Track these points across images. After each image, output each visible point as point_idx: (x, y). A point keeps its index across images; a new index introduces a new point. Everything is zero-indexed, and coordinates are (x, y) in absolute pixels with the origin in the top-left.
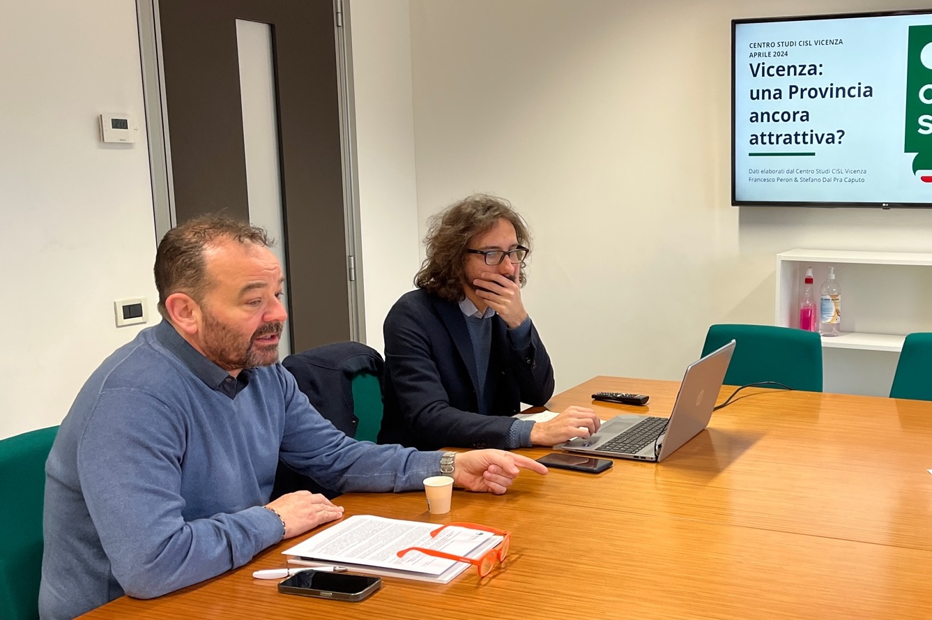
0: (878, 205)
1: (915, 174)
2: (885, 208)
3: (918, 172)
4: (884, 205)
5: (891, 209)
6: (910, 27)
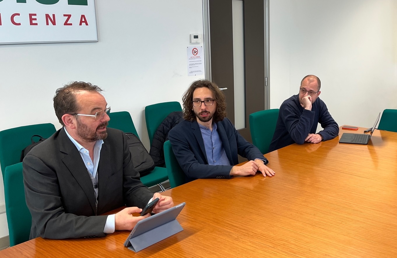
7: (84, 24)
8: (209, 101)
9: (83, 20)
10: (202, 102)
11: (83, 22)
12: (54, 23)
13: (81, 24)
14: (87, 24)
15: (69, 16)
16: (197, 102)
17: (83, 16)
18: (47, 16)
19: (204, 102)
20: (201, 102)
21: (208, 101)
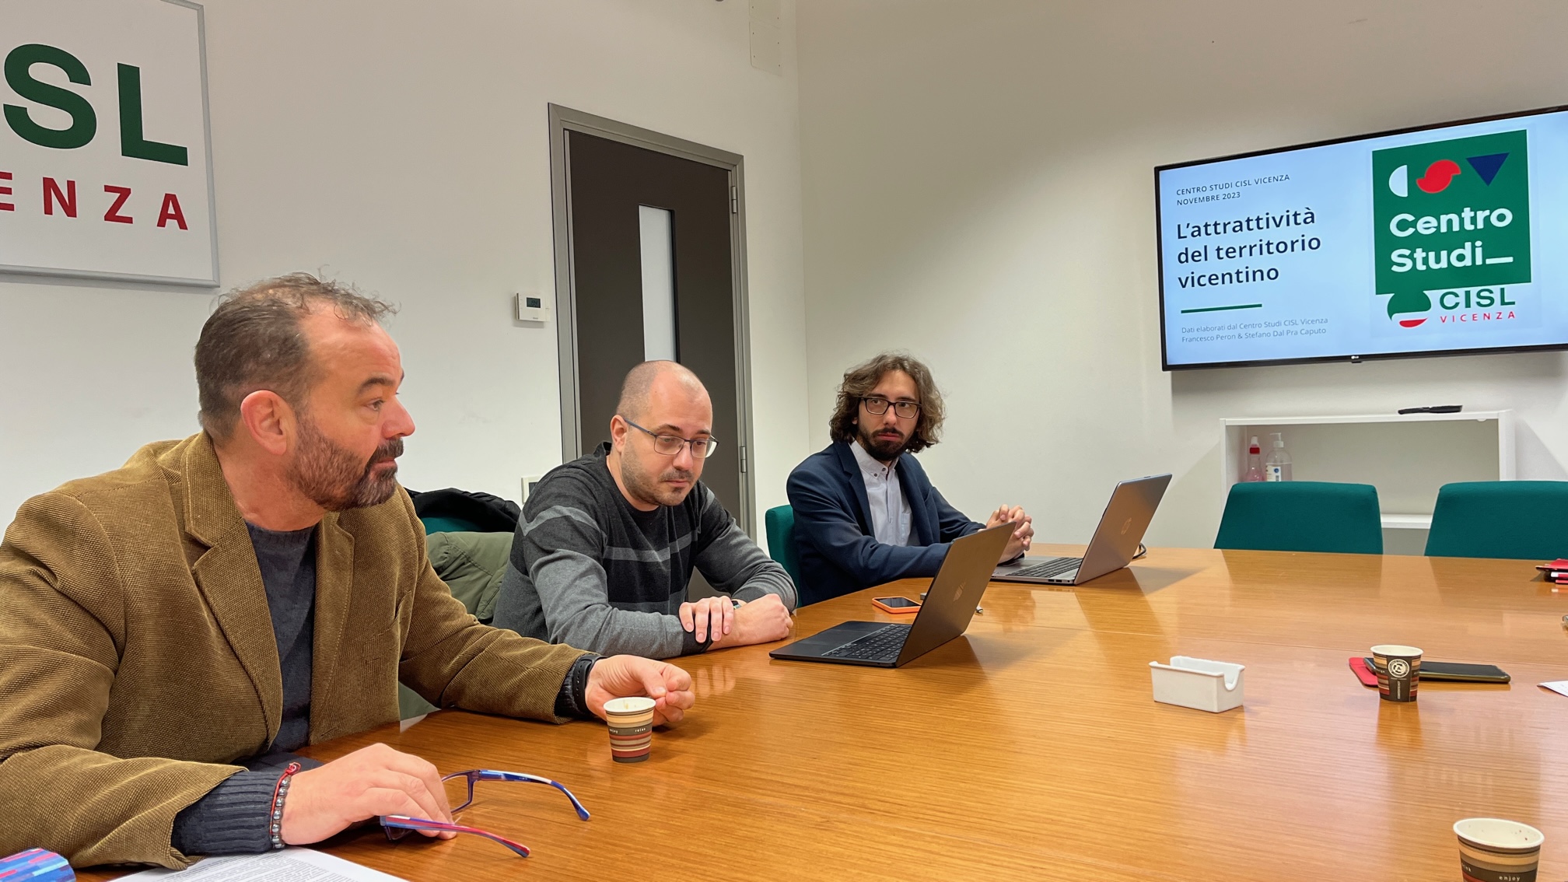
0: (1346, 358)
1: (1391, 318)
2: (1355, 361)
3: (1394, 316)
4: (1353, 357)
5: (1364, 363)
6: (1374, 152)
7: (172, 223)
8: (907, 406)
9: (171, 211)
10: (890, 404)
11: (171, 217)
12: (70, 210)
13: (161, 223)
14: (183, 225)
15: (124, 193)
16: (876, 402)
17: (170, 199)
18: (49, 184)
19: (894, 405)
20: (887, 403)
21: (903, 405)
